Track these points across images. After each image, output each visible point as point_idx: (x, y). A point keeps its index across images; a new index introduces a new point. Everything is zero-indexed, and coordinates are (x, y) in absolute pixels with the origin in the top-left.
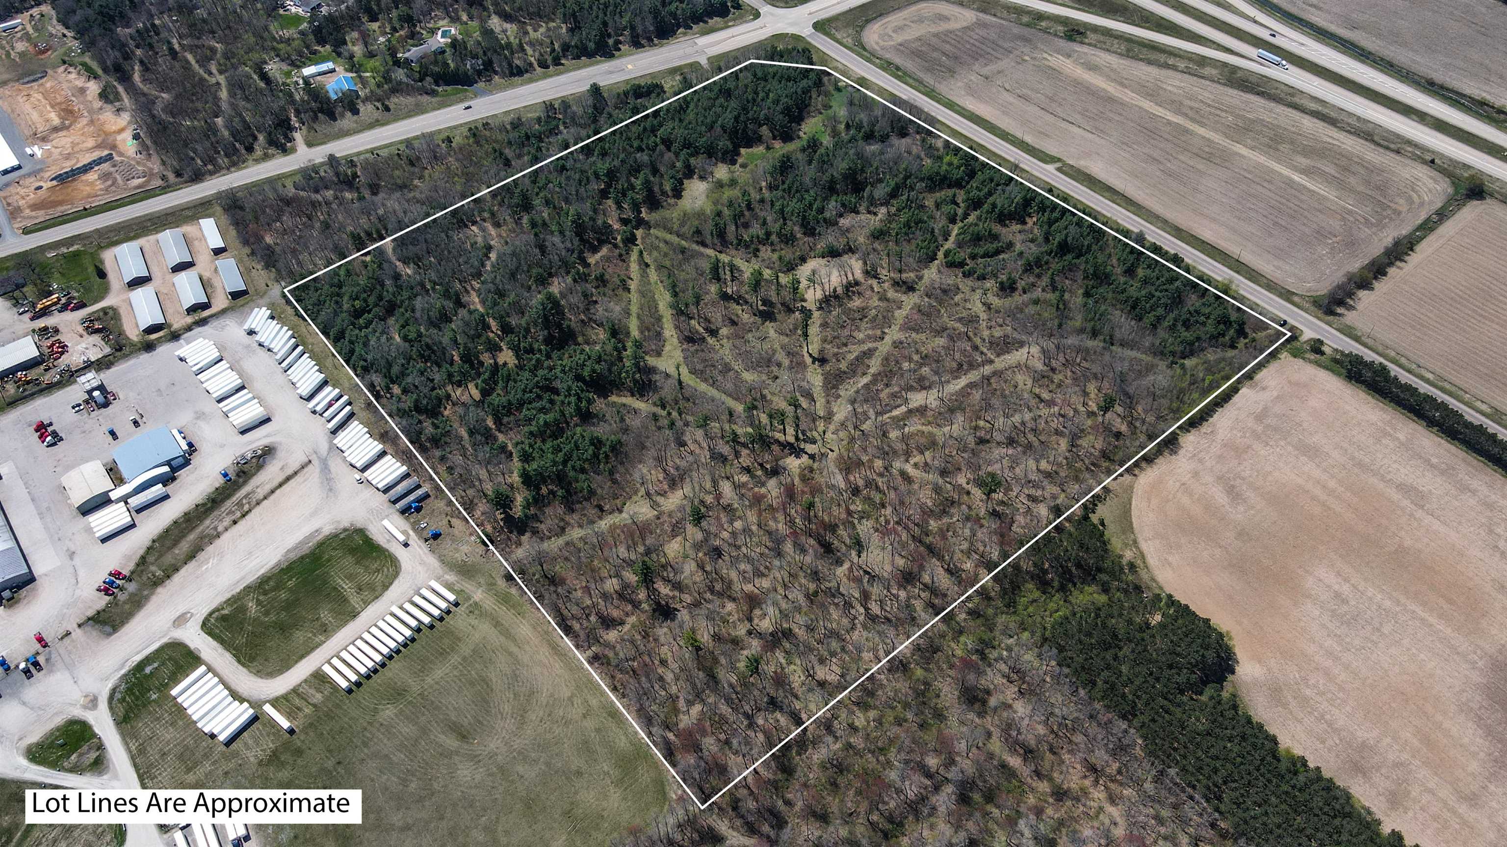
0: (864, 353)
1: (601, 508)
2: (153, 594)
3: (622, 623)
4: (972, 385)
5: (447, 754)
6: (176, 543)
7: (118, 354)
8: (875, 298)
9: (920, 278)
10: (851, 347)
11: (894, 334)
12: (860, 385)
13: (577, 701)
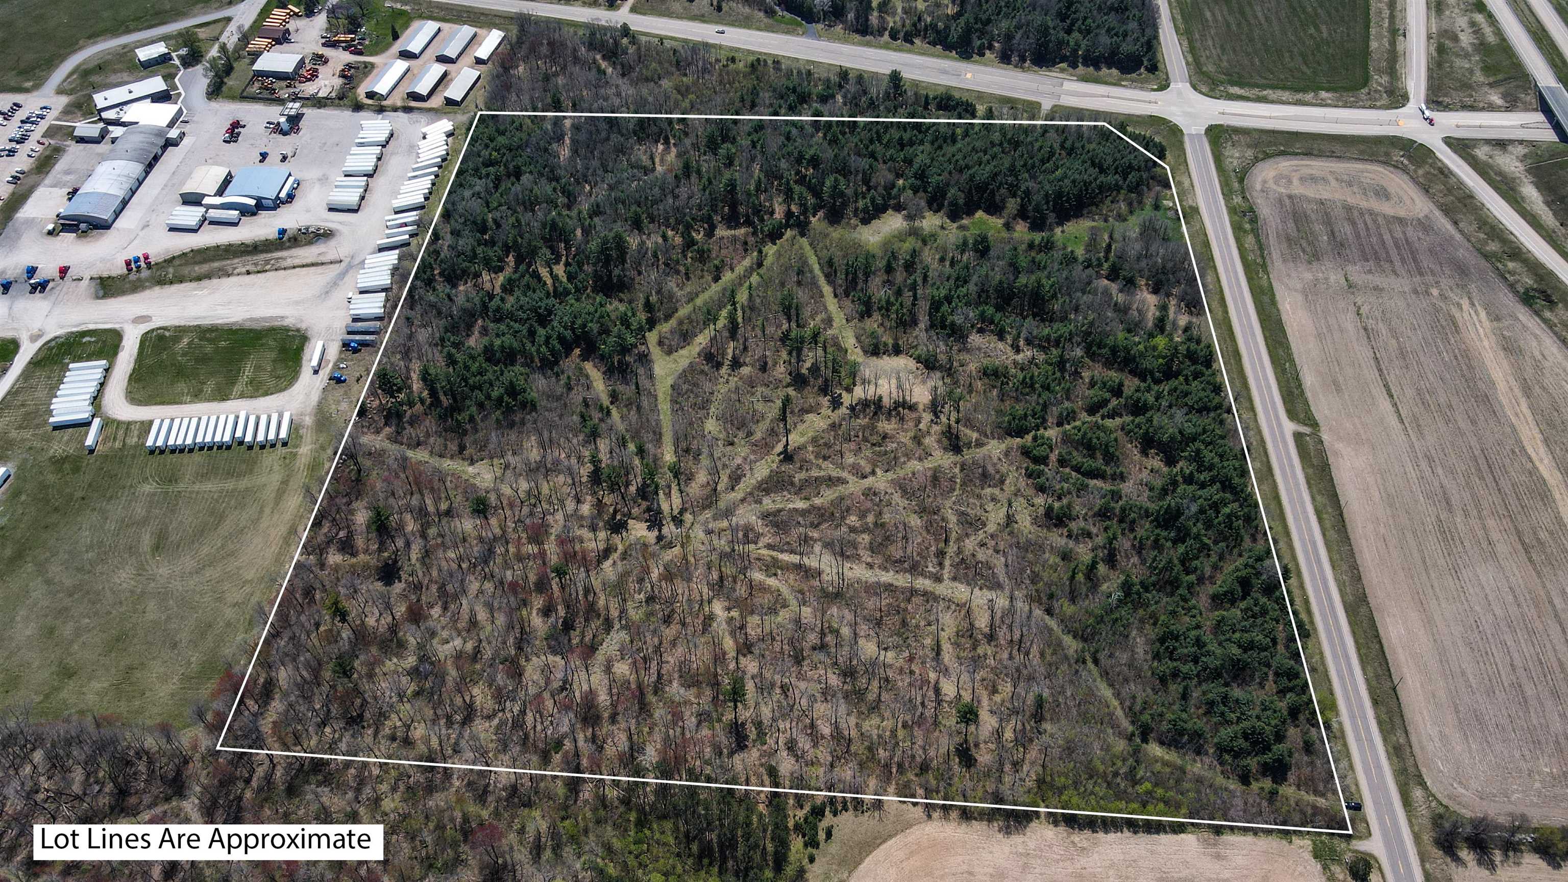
0: (830, 478)
1: (462, 448)
2: (150, 287)
3: (354, 555)
4: (890, 588)
5: (132, 550)
6: (205, 261)
7: (337, 101)
8: (911, 434)
9: (979, 444)
10: (825, 464)
11: (881, 481)
12: (791, 506)
13: (248, 589)
